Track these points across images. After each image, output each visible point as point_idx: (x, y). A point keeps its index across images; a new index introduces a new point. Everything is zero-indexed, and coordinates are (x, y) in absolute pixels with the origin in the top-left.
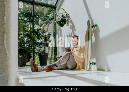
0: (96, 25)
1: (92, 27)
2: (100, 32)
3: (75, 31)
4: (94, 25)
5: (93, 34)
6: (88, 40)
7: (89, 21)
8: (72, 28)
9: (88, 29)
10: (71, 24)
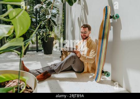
0: (117, 17)
1: (111, 17)
2: (121, 29)
3: (88, 15)
4: (113, 16)
5: (112, 27)
6: (103, 38)
7: (106, 7)
8: (84, 9)
9: (104, 19)
10: (83, 3)
